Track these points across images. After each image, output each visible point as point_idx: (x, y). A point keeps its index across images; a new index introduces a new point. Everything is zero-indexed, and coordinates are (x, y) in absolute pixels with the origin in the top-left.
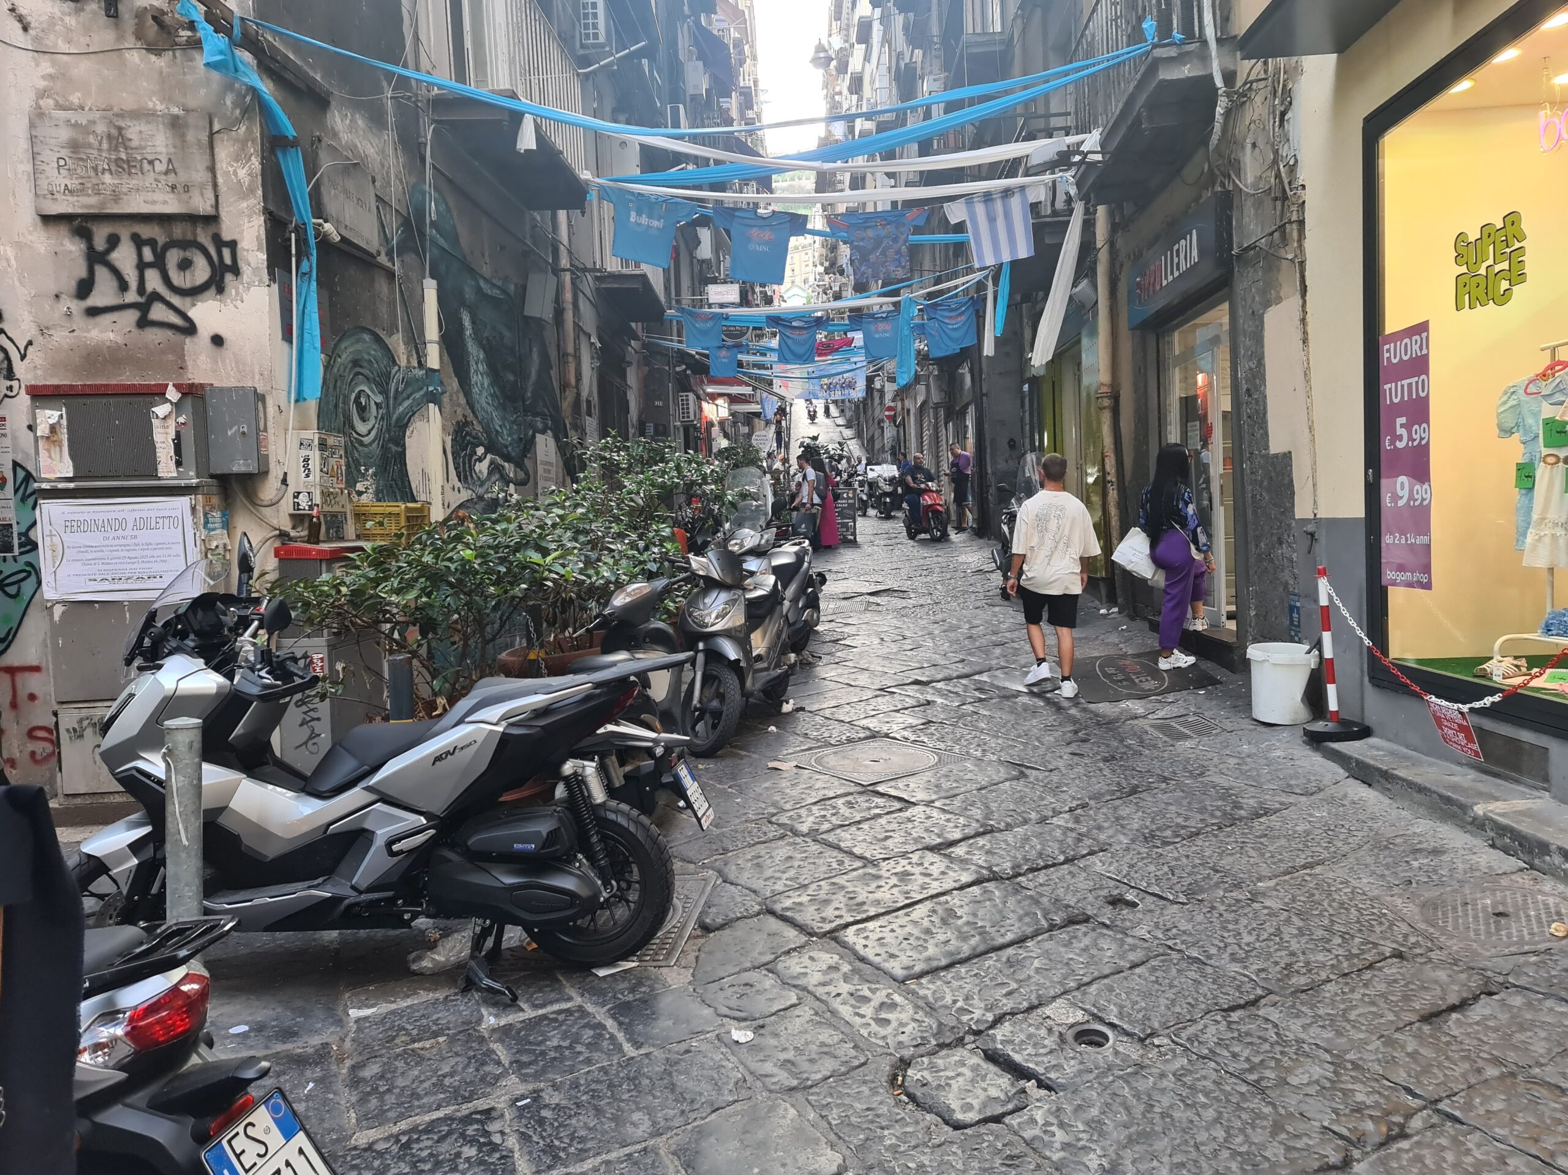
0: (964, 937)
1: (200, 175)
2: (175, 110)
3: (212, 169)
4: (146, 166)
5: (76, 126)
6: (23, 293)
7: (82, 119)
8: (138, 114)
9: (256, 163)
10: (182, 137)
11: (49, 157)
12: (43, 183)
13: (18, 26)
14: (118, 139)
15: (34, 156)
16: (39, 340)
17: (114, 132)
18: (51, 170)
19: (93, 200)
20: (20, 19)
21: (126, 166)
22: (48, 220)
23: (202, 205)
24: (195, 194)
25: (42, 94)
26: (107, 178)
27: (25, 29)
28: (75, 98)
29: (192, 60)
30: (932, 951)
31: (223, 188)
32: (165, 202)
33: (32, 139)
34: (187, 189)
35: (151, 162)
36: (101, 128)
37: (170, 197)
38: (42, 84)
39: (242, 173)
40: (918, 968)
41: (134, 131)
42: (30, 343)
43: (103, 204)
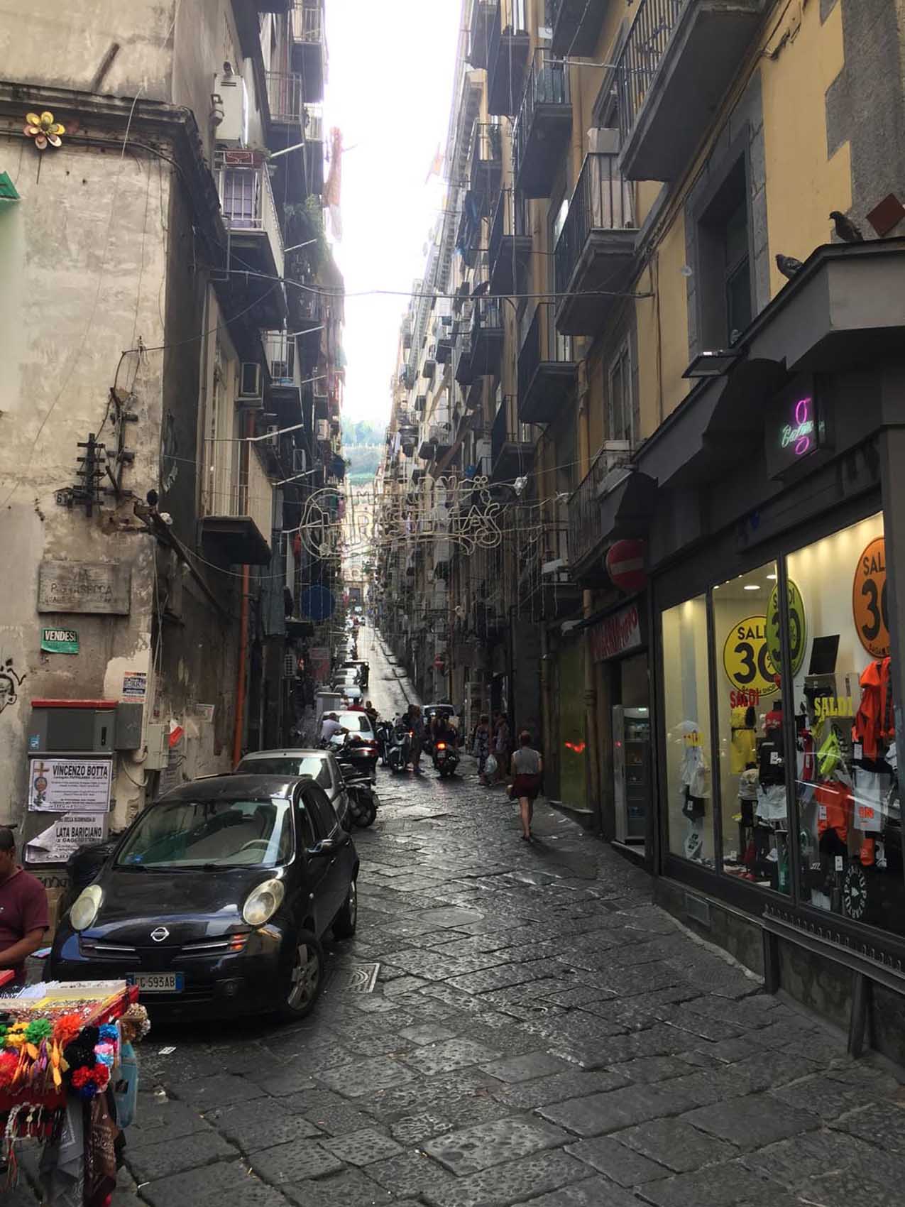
0: (498, 981)
1: (123, 595)
2: (113, 562)
3: (129, 592)
4: (97, 589)
5: (64, 568)
6: (24, 650)
7: (66, 564)
8: (94, 564)
9: (151, 589)
10: (117, 576)
11: (48, 583)
12: (43, 598)
13: (39, 518)
14: (84, 575)
15: (40, 583)
16: (30, 675)
17: (83, 572)
18: (48, 590)
19: (68, 605)
20: (40, 514)
21: (87, 589)
22: (42, 614)
23: (122, 608)
24: (120, 603)
25: (47, 551)
26: (76, 595)
27: (42, 520)
28: (63, 554)
29: (125, 537)
30: (485, 985)
31: (133, 601)
32: (104, 608)
33: (40, 575)
34: (116, 601)
35: (100, 588)
36: (76, 570)
37: (107, 605)
38: (47, 546)
39: (143, 594)
40: (480, 991)
41: (92, 572)
42: (25, 676)
43: (72, 607)
